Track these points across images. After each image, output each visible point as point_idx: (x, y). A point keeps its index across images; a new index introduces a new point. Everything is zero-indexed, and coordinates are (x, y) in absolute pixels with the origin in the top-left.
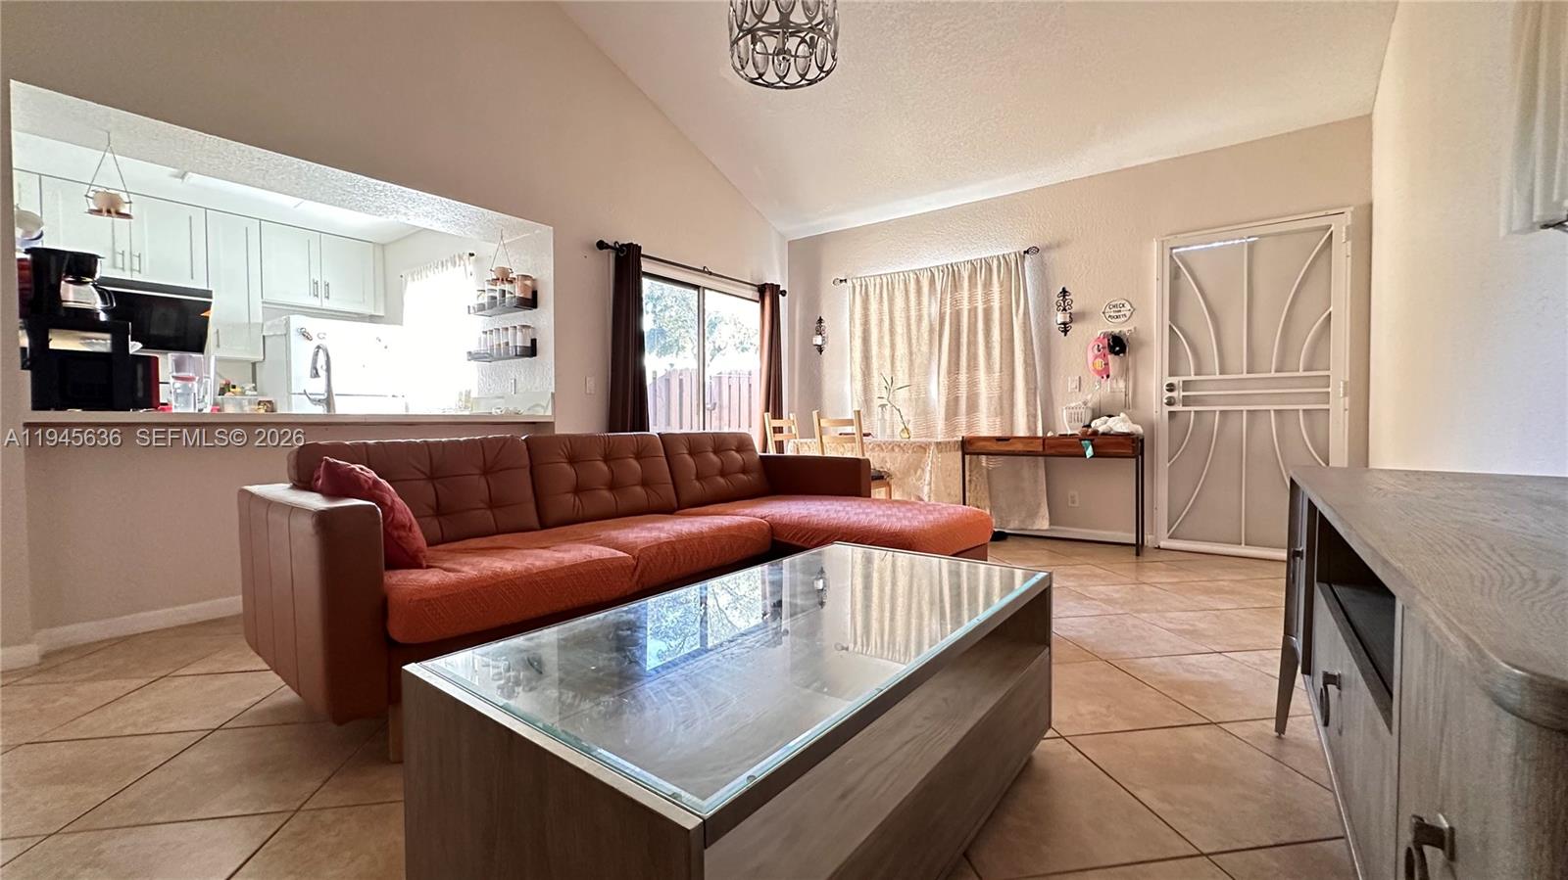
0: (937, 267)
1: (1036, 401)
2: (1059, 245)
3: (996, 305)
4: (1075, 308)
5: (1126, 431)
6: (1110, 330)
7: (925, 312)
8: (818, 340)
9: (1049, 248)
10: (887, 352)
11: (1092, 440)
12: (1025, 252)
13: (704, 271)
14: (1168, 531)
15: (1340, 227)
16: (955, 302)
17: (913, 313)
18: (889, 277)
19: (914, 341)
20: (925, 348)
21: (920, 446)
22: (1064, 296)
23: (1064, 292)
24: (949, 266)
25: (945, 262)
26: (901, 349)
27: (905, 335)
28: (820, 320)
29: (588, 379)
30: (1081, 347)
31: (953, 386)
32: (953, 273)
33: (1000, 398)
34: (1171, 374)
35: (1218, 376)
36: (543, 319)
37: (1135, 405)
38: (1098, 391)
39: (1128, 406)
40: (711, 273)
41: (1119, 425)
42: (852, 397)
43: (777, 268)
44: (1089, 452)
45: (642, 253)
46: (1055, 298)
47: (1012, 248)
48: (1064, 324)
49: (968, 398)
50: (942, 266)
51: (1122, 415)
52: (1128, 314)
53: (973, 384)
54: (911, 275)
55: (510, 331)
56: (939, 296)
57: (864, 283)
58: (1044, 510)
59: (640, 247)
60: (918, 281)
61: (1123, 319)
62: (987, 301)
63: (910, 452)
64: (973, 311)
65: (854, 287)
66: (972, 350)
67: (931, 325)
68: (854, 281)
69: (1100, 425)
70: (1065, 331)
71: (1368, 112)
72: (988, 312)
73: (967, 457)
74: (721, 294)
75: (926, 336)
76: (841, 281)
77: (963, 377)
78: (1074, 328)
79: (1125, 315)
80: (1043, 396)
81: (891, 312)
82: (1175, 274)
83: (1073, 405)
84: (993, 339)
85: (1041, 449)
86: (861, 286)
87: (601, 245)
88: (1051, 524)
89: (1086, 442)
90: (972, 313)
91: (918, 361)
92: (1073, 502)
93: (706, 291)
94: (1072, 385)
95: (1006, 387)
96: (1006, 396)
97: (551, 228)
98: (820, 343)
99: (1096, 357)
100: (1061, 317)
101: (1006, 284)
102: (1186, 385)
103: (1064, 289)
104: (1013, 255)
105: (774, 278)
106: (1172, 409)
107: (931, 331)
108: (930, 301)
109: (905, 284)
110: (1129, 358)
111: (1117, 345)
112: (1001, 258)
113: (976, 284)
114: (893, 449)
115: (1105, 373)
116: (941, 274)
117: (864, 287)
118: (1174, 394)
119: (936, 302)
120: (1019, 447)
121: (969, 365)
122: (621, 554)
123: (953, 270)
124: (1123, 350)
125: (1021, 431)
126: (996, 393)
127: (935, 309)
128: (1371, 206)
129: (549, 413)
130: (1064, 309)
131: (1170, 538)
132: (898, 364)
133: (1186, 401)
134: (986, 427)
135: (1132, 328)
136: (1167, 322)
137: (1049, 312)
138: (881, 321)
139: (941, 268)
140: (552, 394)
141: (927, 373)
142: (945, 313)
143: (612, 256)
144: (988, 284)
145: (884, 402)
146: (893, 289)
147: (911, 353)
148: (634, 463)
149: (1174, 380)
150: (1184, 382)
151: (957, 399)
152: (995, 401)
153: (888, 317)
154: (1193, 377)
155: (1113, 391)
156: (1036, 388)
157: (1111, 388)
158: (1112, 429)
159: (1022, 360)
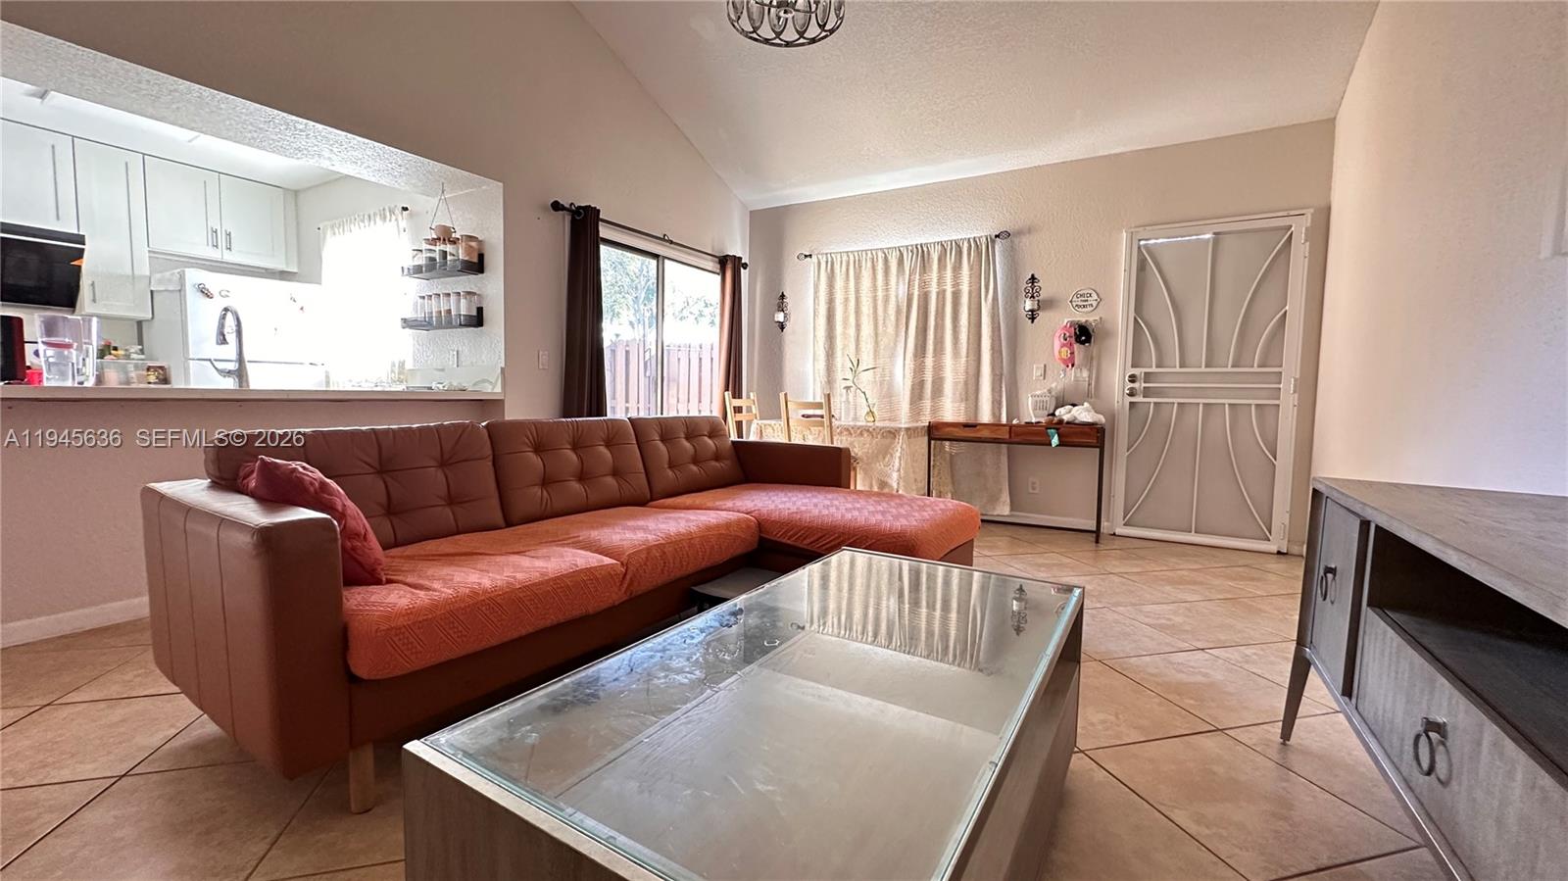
0: (907, 247)
1: (1001, 387)
2: (1030, 231)
3: (965, 288)
4: (1043, 295)
5: (1090, 420)
6: (1077, 319)
7: (892, 293)
8: (780, 317)
9: (1020, 233)
10: (852, 331)
11: (1057, 429)
12: (996, 236)
13: (664, 240)
14: (1125, 517)
15: (1300, 227)
16: (924, 284)
17: (880, 294)
18: (856, 254)
19: (881, 322)
20: (891, 330)
21: (890, 432)
22: (1033, 283)
23: (1033, 278)
24: (919, 247)
25: (914, 243)
26: (867, 329)
27: (872, 316)
28: (783, 296)
29: (541, 353)
30: (1047, 338)
31: (919, 369)
32: (922, 254)
33: (966, 383)
34: (1132, 366)
35: (1178, 369)
36: (492, 287)
37: (1097, 396)
38: (1062, 379)
39: (1091, 394)
40: (672, 242)
41: (1083, 414)
42: (815, 380)
43: (738, 238)
44: (1055, 441)
45: (601, 217)
46: (1024, 285)
47: (982, 231)
48: (1032, 311)
49: (933, 382)
50: (912, 246)
51: (1086, 405)
52: (1095, 305)
53: (938, 368)
54: (880, 254)
55: (453, 298)
56: (907, 276)
57: (830, 259)
58: (1005, 497)
59: (599, 211)
60: (886, 260)
61: (1089, 309)
62: (956, 284)
63: (879, 437)
64: (941, 294)
65: (819, 263)
66: (939, 335)
67: (898, 306)
68: (820, 257)
69: (1065, 413)
70: (1033, 319)
71: (1333, 116)
72: (956, 296)
73: (933, 442)
74: (679, 264)
75: (893, 318)
76: (806, 256)
77: (929, 361)
78: (1042, 316)
79: (1092, 305)
80: (1008, 381)
81: (857, 291)
82: (1142, 266)
83: (1038, 393)
84: (961, 323)
85: (1007, 436)
86: (827, 262)
87: (556, 206)
88: (1012, 510)
89: (1053, 431)
90: (941, 296)
91: (884, 342)
92: (1034, 489)
93: (666, 261)
94: (1037, 372)
95: (972, 372)
96: (972, 381)
97: (501, 184)
98: (782, 320)
99: (1063, 346)
100: (1029, 305)
101: (976, 267)
102: (1148, 377)
103: (1033, 275)
104: (984, 239)
105: (737, 249)
106: (1133, 399)
107: (898, 312)
108: (898, 282)
109: (873, 262)
110: (1094, 347)
111: (1083, 334)
112: (972, 241)
113: (945, 266)
114: (861, 434)
115: (1070, 362)
116: (910, 254)
117: (829, 263)
118: (1136, 385)
119: (904, 284)
120: (985, 434)
121: (935, 350)
122: (607, 561)
123: (923, 251)
124: (1088, 340)
125: (985, 417)
126: (962, 378)
127: (903, 290)
128: (1329, 208)
129: (498, 389)
130: (1033, 297)
131: (1124, 525)
132: (863, 345)
133: (1147, 392)
134: (951, 412)
135: (1097, 318)
136: (1132, 314)
137: (1017, 297)
138: (846, 300)
139: (910, 248)
140: (502, 368)
141: (892, 356)
142: (912, 294)
143: (568, 218)
144: (957, 268)
145: (849, 383)
146: (860, 267)
147: (876, 335)
148: (603, 449)
149: (1136, 371)
150: (1145, 373)
151: (922, 383)
152: (961, 386)
153: (854, 296)
154: (1154, 369)
155: (1077, 380)
156: (1002, 375)
157: (1075, 376)
158: (1076, 418)
159: (989, 347)
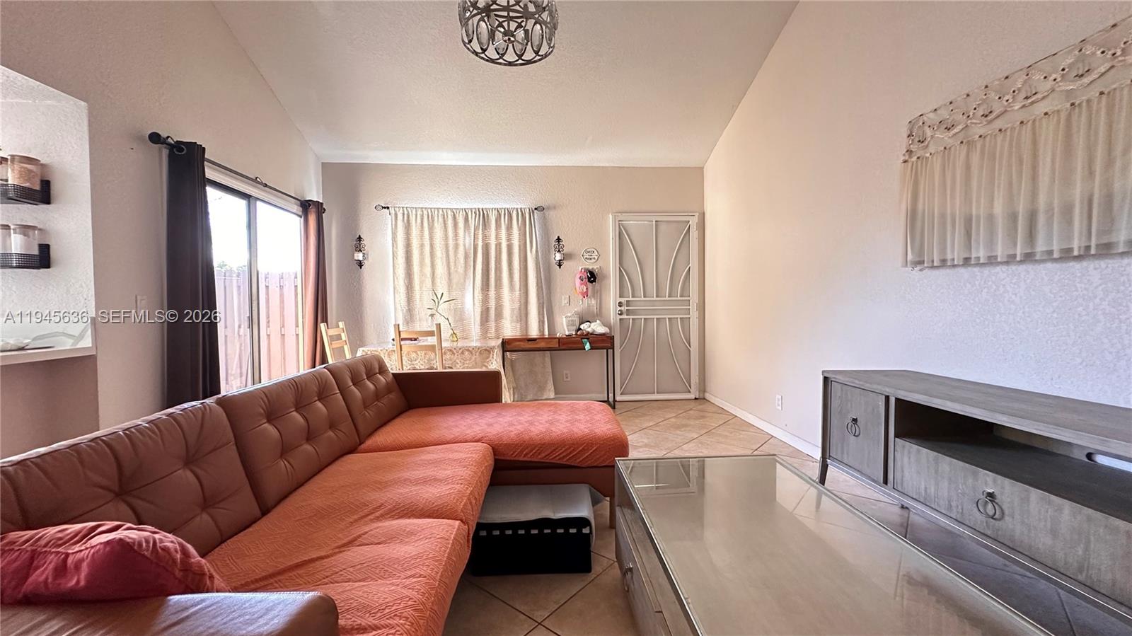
0: (471, 209)
1: (543, 311)
2: (555, 208)
3: (516, 243)
4: (566, 250)
5: (603, 332)
6: (587, 267)
7: (461, 242)
8: (359, 256)
9: (549, 208)
10: (428, 270)
11: (588, 339)
12: (536, 209)
13: (255, 180)
14: (621, 388)
15: (693, 222)
16: (485, 238)
17: (451, 242)
18: (429, 211)
19: (452, 264)
20: (461, 270)
22: (559, 242)
23: (559, 239)
24: (481, 210)
25: (477, 207)
26: (441, 269)
27: (445, 259)
28: (360, 239)
30: (569, 279)
31: (485, 300)
32: (483, 216)
33: (520, 309)
34: (620, 297)
35: (643, 298)
37: (601, 316)
38: (581, 305)
39: (598, 315)
40: (266, 185)
41: (597, 328)
42: (395, 309)
43: (314, 187)
44: (588, 346)
45: (206, 156)
46: (553, 243)
47: (525, 204)
48: (560, 261)
49: (496, 308)
51: (598, 321)
52: (596, 258)
53: (499, 298)
54: (449, 212)
56: (473, 231)
57: (406, 212)
58: (550, 386)
59: (204, 148)
60: (454, 217)
61: (593, 261)
62: (509, 239)
64: (498, 245)
65: (396, 215)
66: (498, 274)
67: (466, 253)
68: (397, 209)
69: (586, 327)
70: (560, 266)
71: (702, 166)
72: (510, 247)
75: (462, 261)
76: (383, 207)
77: (492, 293)
78: (565, 264)
79: (594, 258)
80: (547, 306)
81: (431, 239)
82: (621, 239)
83: (569, 315)
85: (557, 346)
86: (404, 214)
87: (155, 138)
88: (556, 394)
90: (498, 247)
91: (455, 280)
92: (567, 378)
93: (253, 200)
94: (565, 301)
95: (523, 301)
96: (523, 307)
97: (83, 103)
98: (361, 258)
99: (582, 284)
100: (558, 257)
101: (522, 229)
102: (628, 303)
103: (558, 237)
104: (528, 210)
105: (314, 195)
106: (621, 317)
107: (466, 257)
108: (465, 235)
109: (444, 218)
110: (596, 285)
111: (592, 277)
112: (519, 210)
113: (500, 227)
115: (585, 295)
116: (474, 215)
117: (406, 216)
118: (622, 308)
119: (470, 237)
120: (542, 345)
121: (496, 285)
123: (484, 214)
124: (594, 281)
125: (534, 332)
126: (517, 305)
127: (469, 241)
128: (704, 214)
129: (87, 342)
130: (559, 251)
131: (621, 394)
132: (438, 281)
133: (628, 312)
134: (510, 330)
135: (599, 267)
136: (618, 265)
137: (549, 251)
138: (422, 246)
139: (474, 210)
141: (462, 288)
142: (477, 245)
144: (509, 227)
145: (434, 312)
146: (433, 221)
147: (449, 274)
149: (623, 300)
150: (627, 301)
151: (488, 309)
152: (516, 312)
153: (428, 243)
154: (631, 299)
155: (589, 306)
156: (543, 303)
157: (588, 304)
158: (594, 331)
159: (535, 284)
